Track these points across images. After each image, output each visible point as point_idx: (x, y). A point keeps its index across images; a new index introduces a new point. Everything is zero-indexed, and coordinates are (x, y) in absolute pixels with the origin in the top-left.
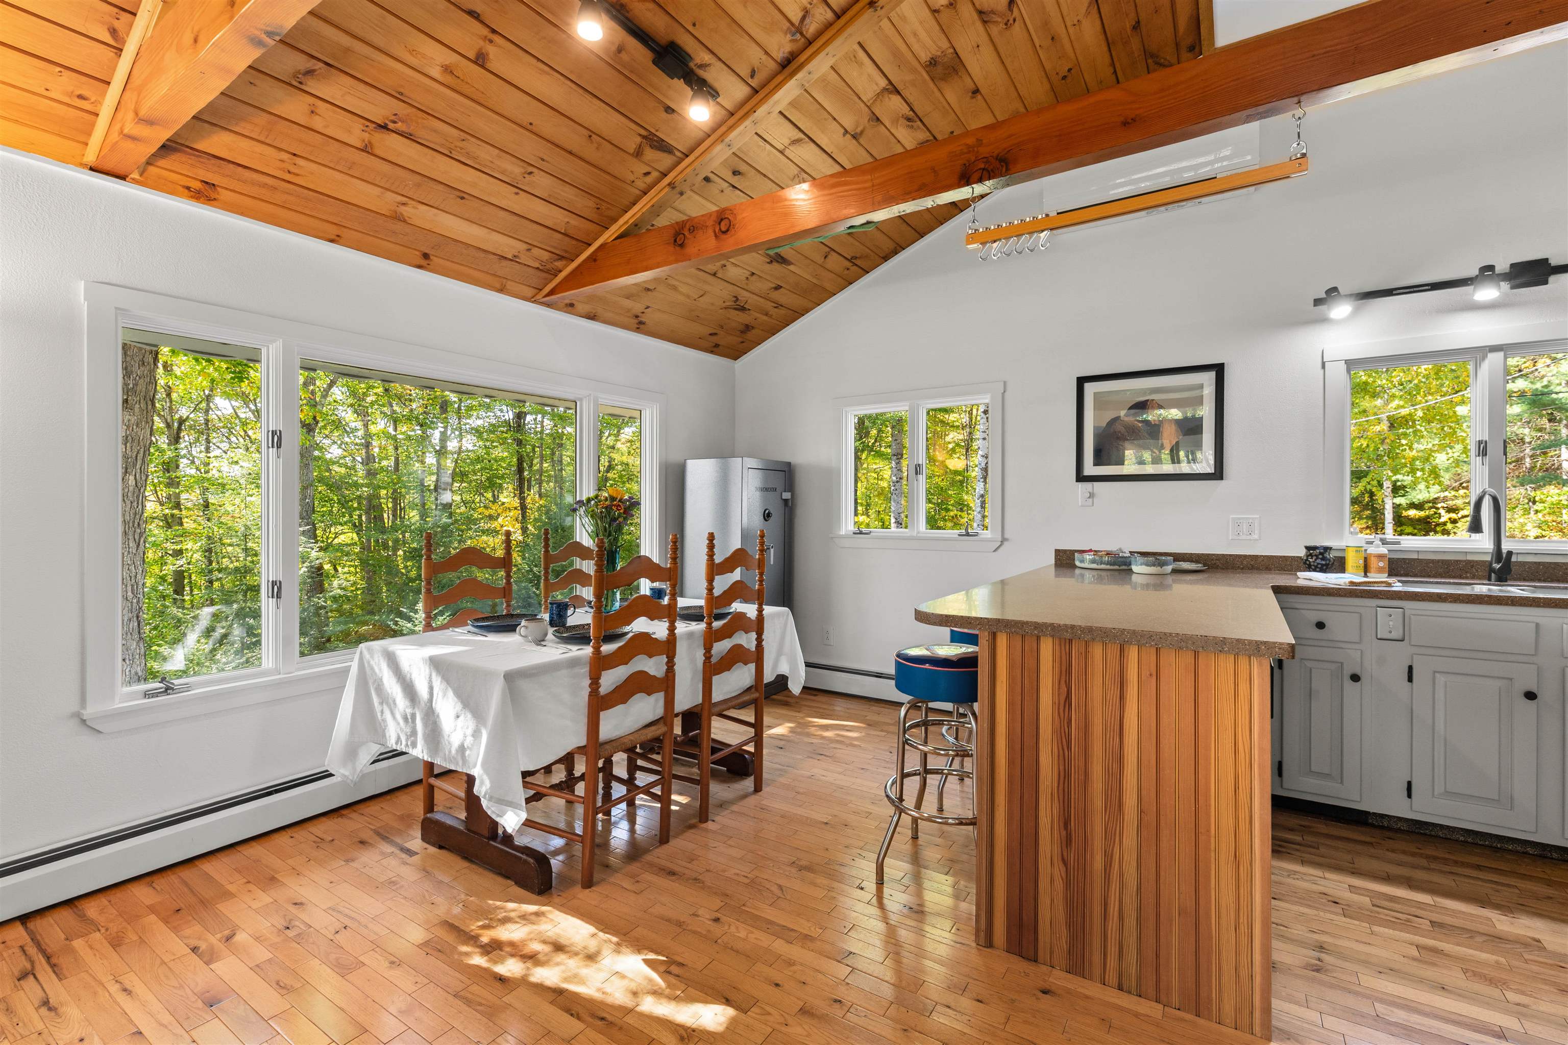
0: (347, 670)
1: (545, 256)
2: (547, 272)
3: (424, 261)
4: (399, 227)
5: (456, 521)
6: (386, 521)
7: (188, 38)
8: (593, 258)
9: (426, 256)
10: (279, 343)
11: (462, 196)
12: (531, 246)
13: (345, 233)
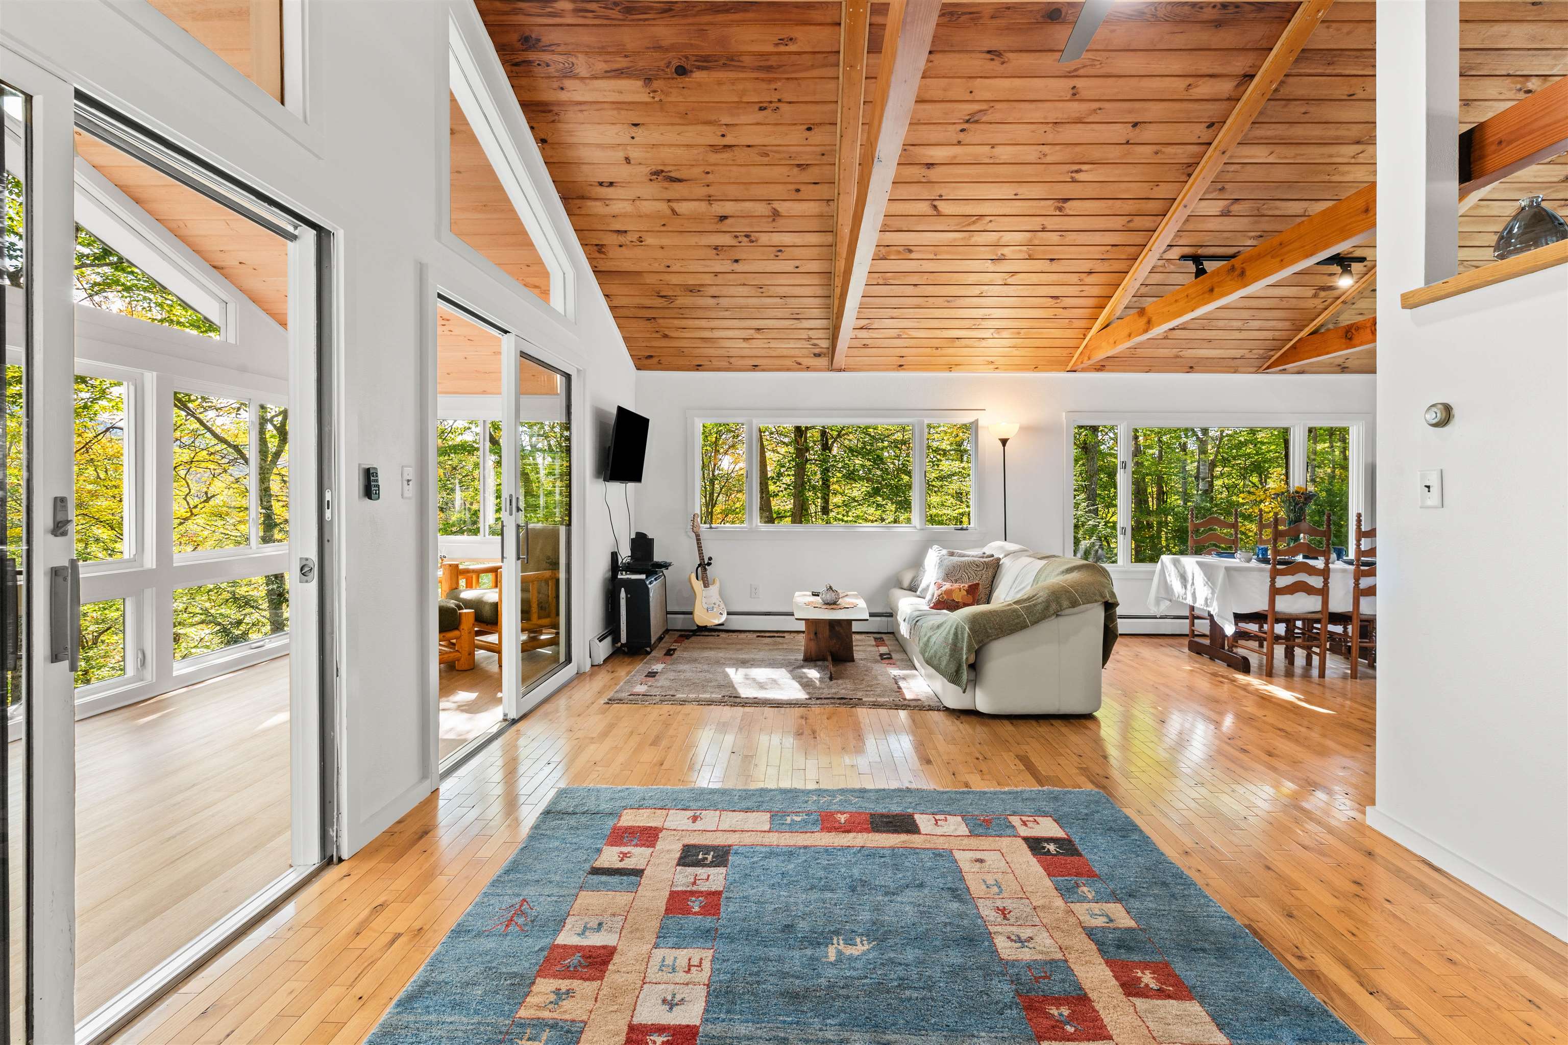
0: (1154, 572)
1: (1261, 352)
2: (1264, 358)
3: (1191, 369)
4: (1178, 360)
5: (1216, 505)
6: (1151, 504)
7: (1112, 341)
8: (1294, 347)
9: (1191, 367)
10: (1125, 423)
11: (1210, 341)
12: (1251, 350)
13: (1152, 368)
